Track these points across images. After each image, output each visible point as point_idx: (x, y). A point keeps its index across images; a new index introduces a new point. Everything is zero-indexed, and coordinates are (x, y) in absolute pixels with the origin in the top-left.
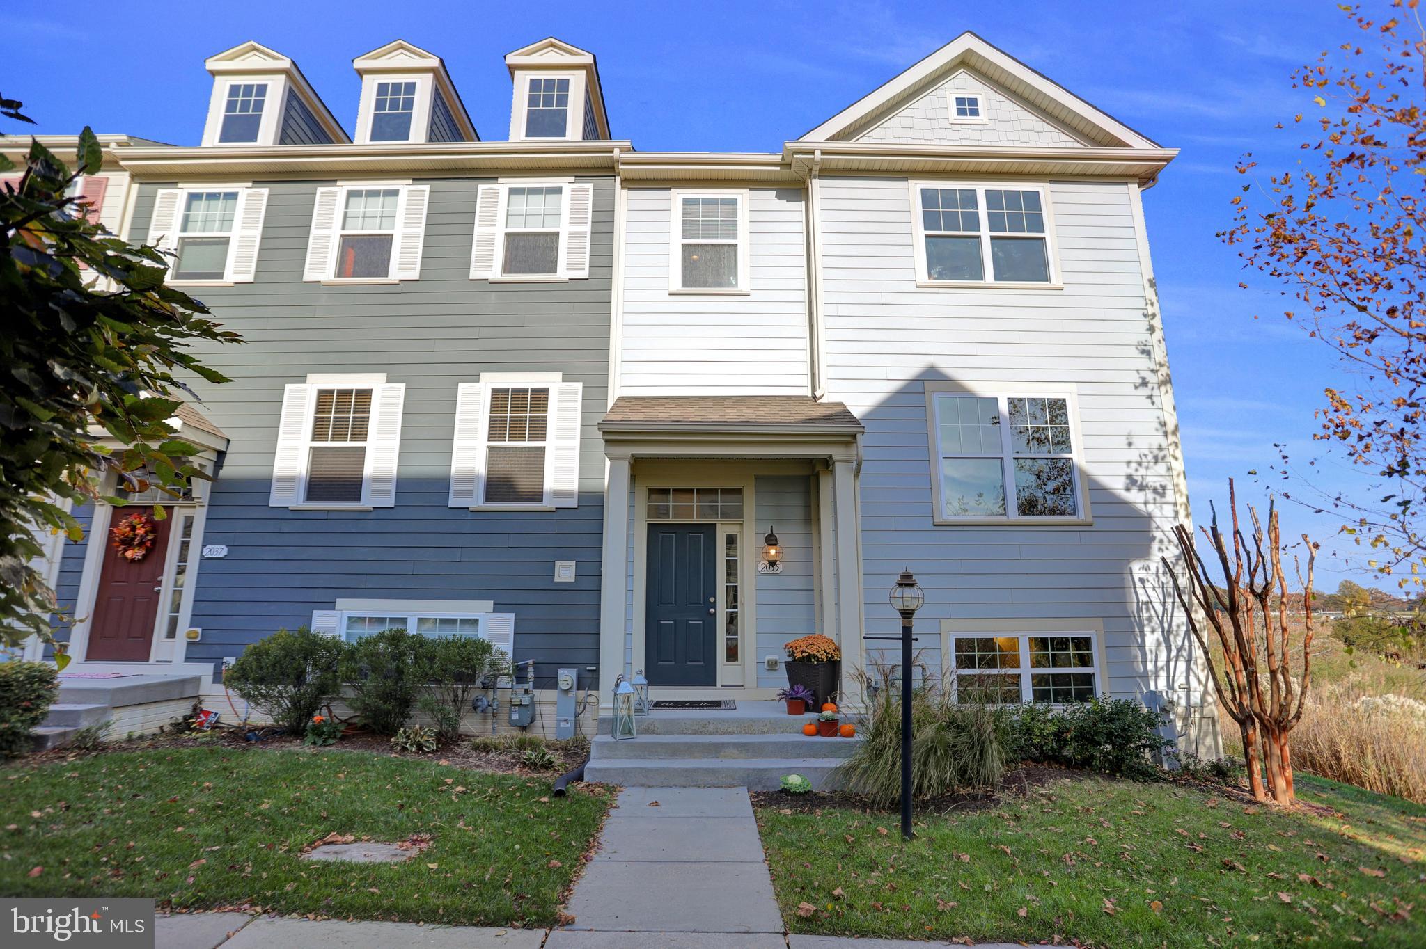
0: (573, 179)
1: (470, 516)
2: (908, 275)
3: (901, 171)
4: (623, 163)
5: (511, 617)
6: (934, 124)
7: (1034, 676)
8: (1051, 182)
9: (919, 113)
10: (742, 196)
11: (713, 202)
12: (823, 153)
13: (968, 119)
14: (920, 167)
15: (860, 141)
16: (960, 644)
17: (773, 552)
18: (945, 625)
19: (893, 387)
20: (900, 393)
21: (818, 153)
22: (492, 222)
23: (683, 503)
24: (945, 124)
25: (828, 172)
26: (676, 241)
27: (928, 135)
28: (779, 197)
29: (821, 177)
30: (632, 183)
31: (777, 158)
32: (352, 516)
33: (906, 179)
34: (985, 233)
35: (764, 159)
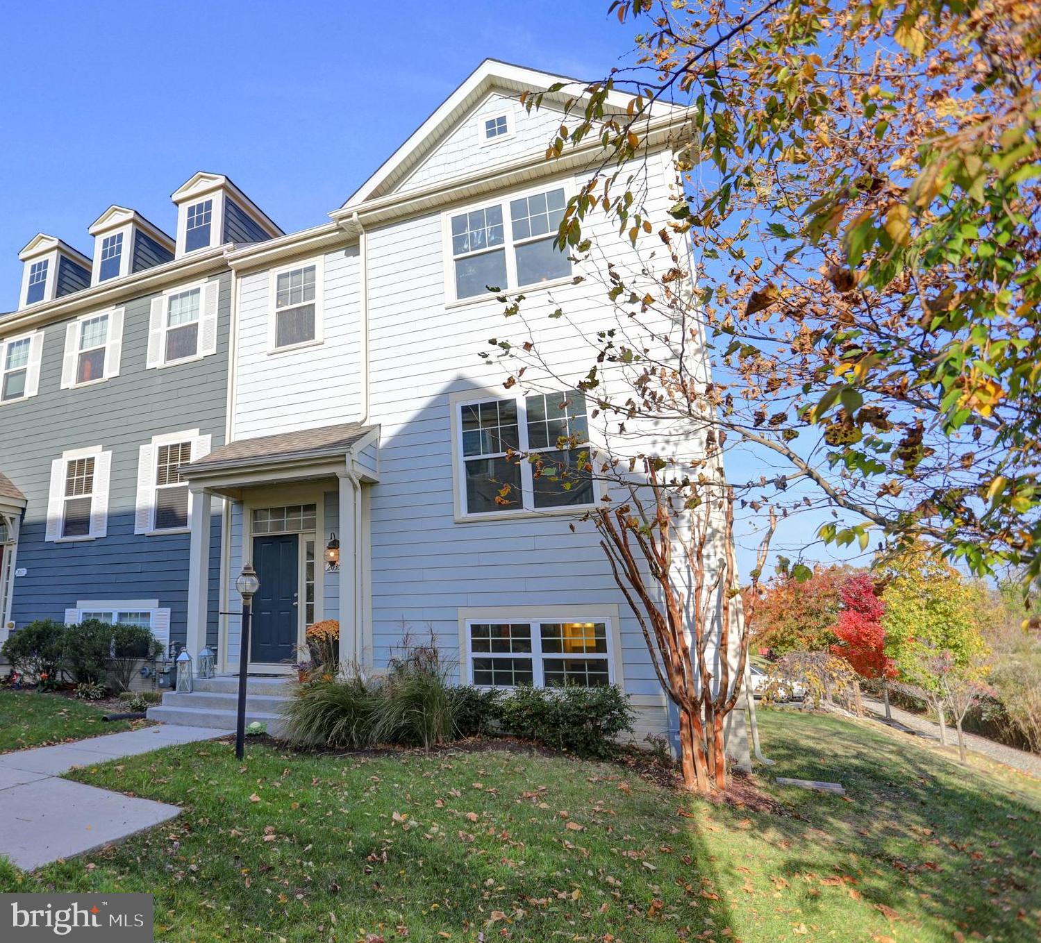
0: (206, 279)
1: (147, 540)
2: (439, 299)
3: (434, 207)
4: (231, 260)
5: (168, 610)
6: (466, 153)
7: (546, 661)
8: (576, 175)
9: (453, 148)
10: (318, 261)
11: (298, 272)
12: (359, 214)
13: (497, 138)
14: (447, 199)
15: (401, 190)
16: (476, 630)
17: (332, 554)
18: (462, 612)
19: (423, 403)
20: (430, 407)
21: (355, 215)
22: (159, 325)
23: (293, 517)
24: (476, 149)
25: (370, 227)
26: (272, 310)
27: (459, 165)
28: (347, 255)
29: (368, 231)
30: (243, 272)
31: (333, 225)
32: (84, 544)
33: (439, 212)
34: (509, 243)
35: (323, 228)
